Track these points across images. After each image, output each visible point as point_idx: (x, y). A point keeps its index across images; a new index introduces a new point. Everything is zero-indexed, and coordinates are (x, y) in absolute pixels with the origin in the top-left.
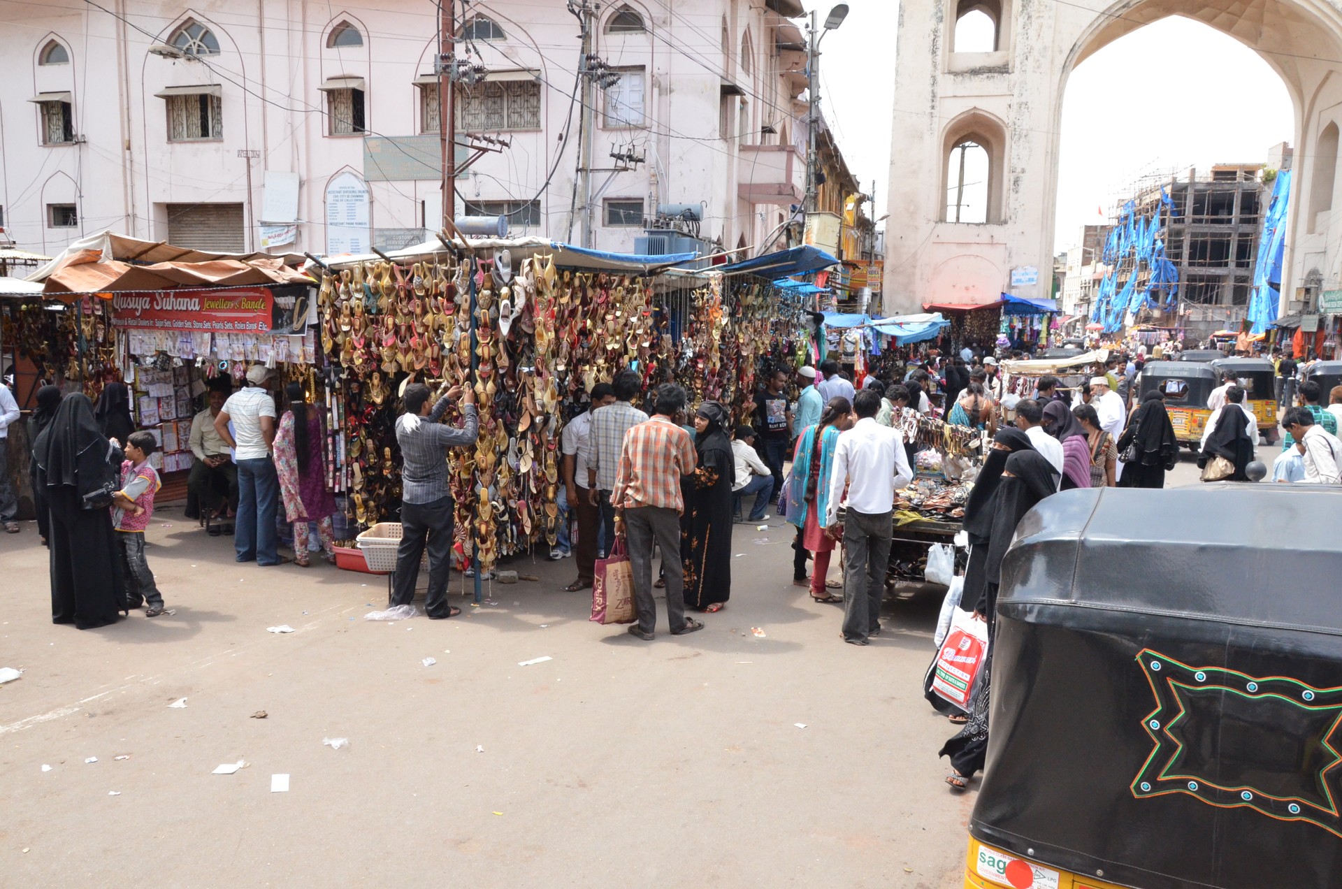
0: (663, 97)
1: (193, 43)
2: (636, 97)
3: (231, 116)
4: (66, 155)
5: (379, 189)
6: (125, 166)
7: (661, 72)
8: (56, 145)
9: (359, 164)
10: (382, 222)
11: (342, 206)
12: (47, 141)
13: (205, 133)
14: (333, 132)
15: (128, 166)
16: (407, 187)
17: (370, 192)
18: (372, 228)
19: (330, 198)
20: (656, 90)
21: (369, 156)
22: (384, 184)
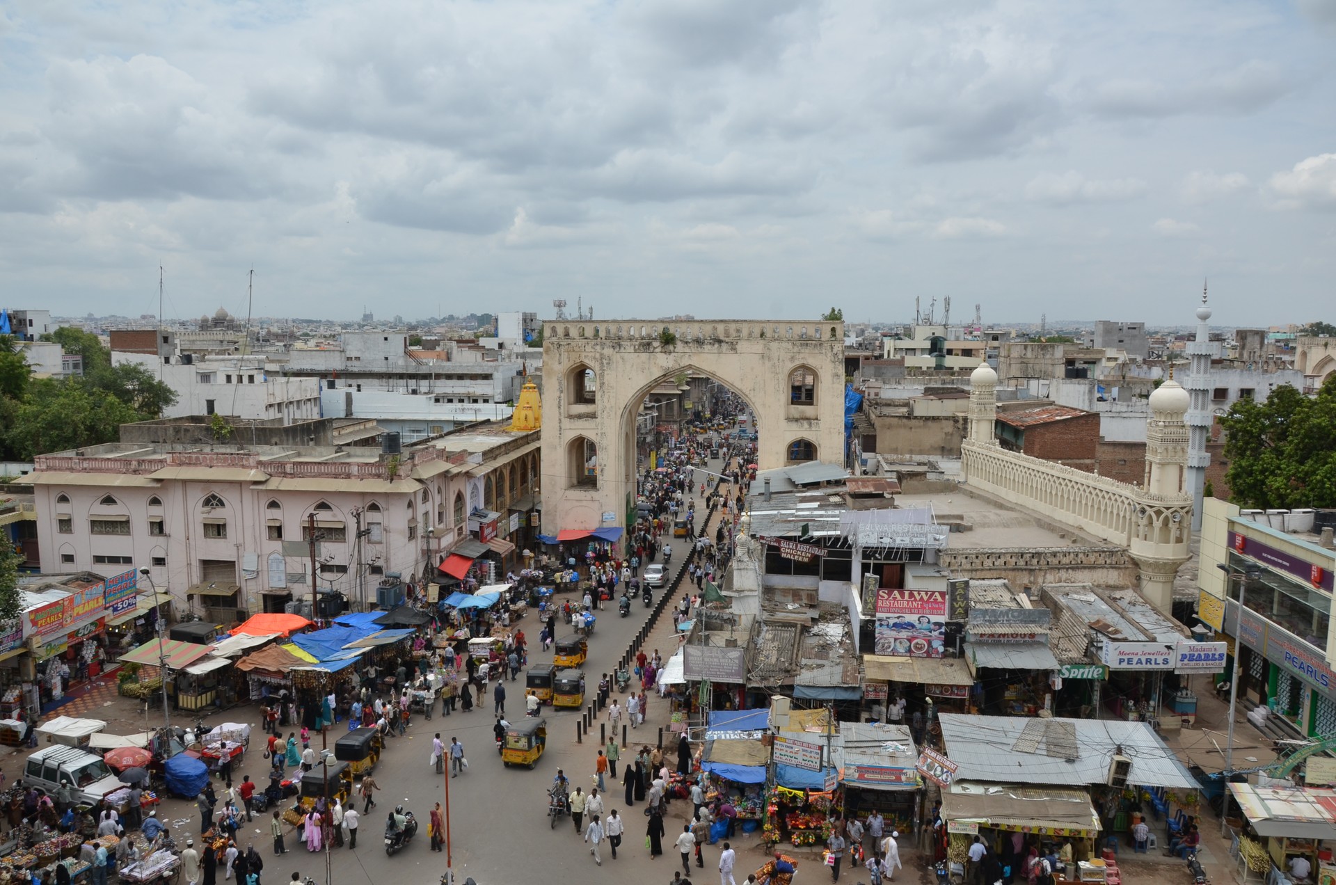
0: (387, 531)
1: (215, 502)
2: (379, 532)
3: (230, 531)
4: (161, 539)
5: (288, 559)
6: (186, 546)
7: (387, 526)
8: (156, 535)
9: (280, 549)
10: (289, 570)
11: (274, 565)
12: (152, 533)
13: (219, 534)
14: (270, 538)
15: (188, 546)
16: (298, 559)
17: (285, 560)
18: (286, 573)
19: (270, 562)
21: (283, 547)
22: (290, 557)
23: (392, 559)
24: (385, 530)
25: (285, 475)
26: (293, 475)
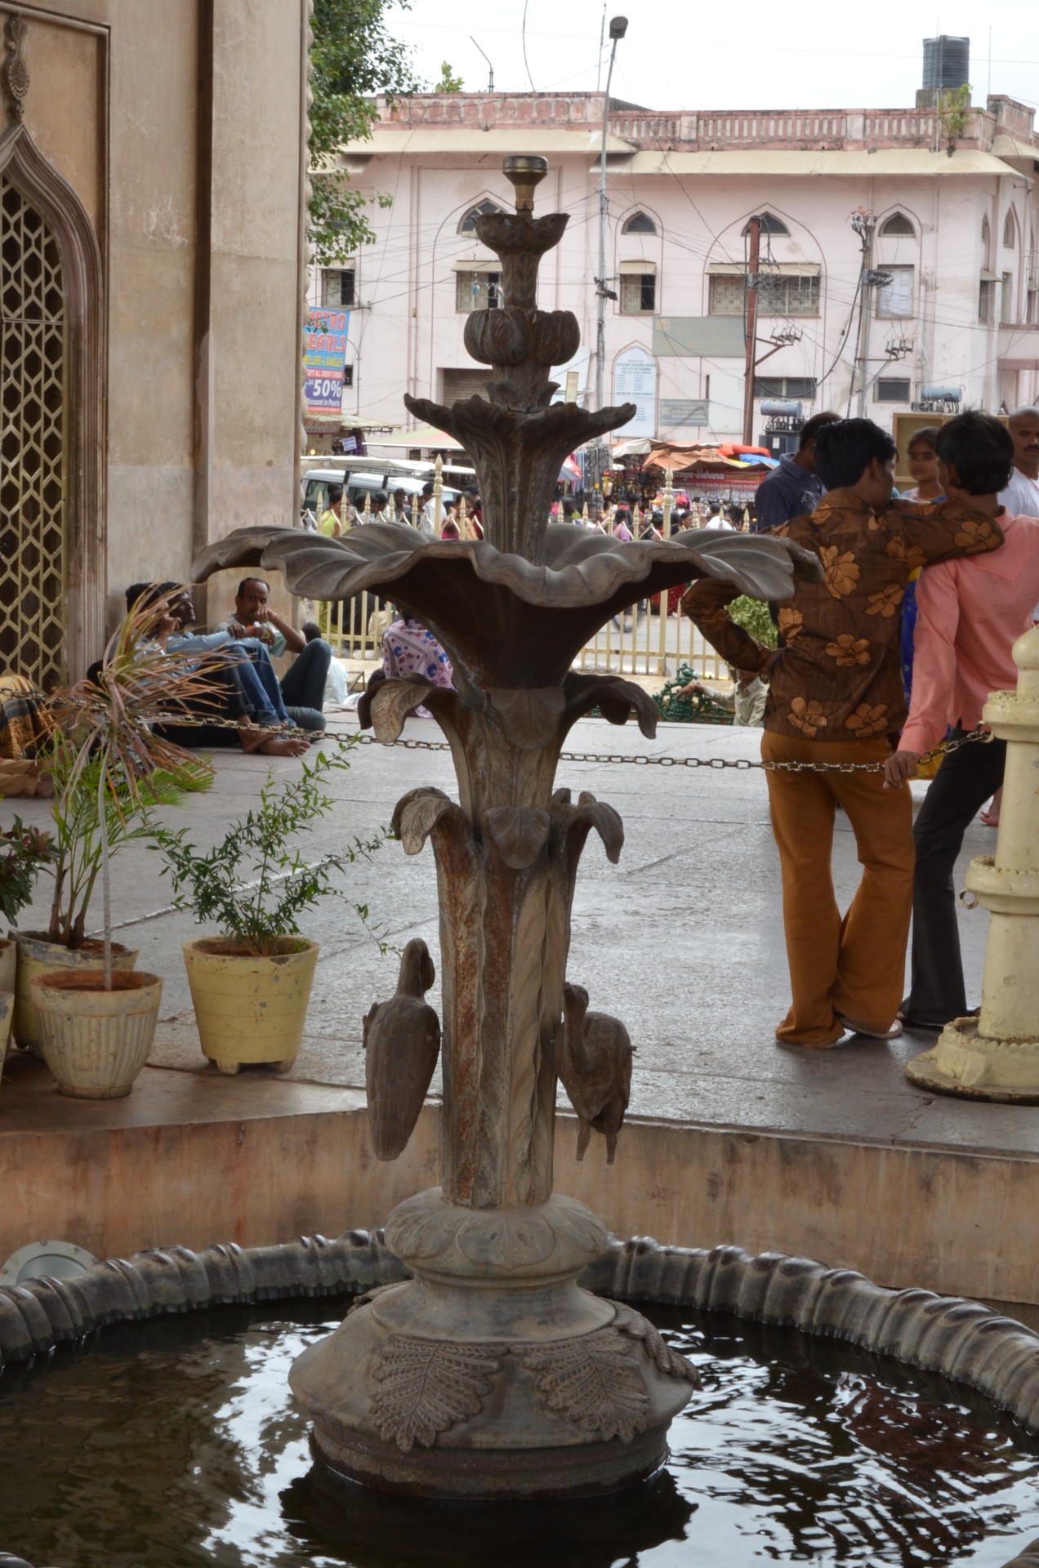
0: (930, 293)
2: (905, 291)
5: (666, 363)
6: (409, 333)
7: (929, 271)
8: (334, 307)
9: (648, 339)
10: (668, 393)
11: (630, 378)
12: (325, 304)
14: (623, 311)
15: (413, 333)
16: (694, 362)
17: (657, 366)
18: (657, 399)
19: (618, 370)
20: (923, 287)
21: (658, 334)
22: (671, 359)
23: (938, 357)
24: (923, 282)
25: (674, 144)
26: (695, 145)
